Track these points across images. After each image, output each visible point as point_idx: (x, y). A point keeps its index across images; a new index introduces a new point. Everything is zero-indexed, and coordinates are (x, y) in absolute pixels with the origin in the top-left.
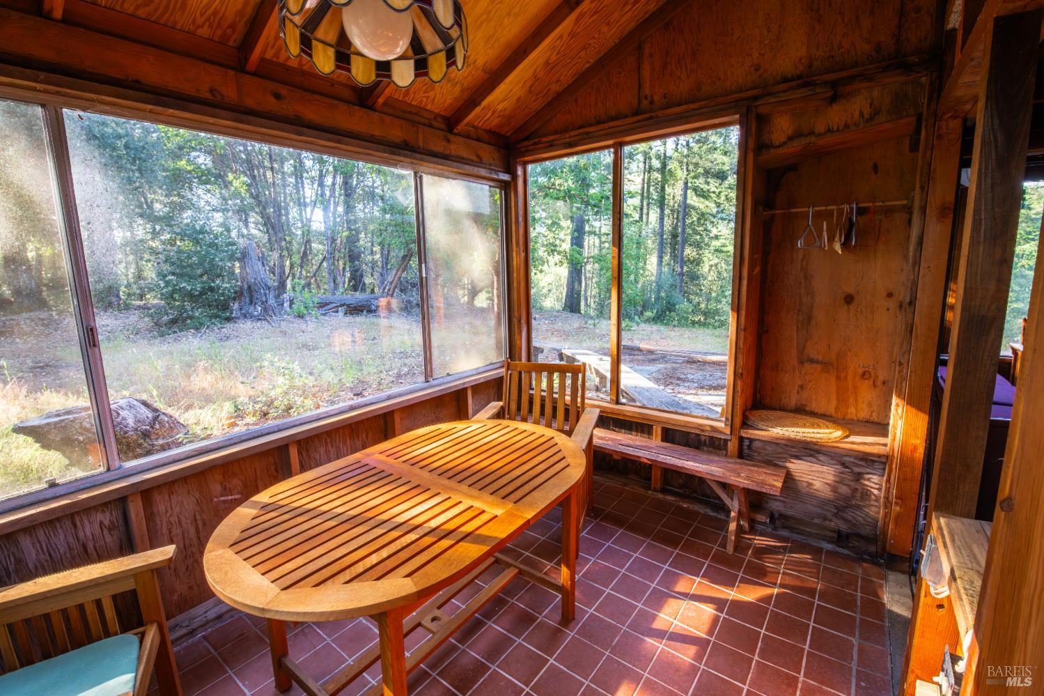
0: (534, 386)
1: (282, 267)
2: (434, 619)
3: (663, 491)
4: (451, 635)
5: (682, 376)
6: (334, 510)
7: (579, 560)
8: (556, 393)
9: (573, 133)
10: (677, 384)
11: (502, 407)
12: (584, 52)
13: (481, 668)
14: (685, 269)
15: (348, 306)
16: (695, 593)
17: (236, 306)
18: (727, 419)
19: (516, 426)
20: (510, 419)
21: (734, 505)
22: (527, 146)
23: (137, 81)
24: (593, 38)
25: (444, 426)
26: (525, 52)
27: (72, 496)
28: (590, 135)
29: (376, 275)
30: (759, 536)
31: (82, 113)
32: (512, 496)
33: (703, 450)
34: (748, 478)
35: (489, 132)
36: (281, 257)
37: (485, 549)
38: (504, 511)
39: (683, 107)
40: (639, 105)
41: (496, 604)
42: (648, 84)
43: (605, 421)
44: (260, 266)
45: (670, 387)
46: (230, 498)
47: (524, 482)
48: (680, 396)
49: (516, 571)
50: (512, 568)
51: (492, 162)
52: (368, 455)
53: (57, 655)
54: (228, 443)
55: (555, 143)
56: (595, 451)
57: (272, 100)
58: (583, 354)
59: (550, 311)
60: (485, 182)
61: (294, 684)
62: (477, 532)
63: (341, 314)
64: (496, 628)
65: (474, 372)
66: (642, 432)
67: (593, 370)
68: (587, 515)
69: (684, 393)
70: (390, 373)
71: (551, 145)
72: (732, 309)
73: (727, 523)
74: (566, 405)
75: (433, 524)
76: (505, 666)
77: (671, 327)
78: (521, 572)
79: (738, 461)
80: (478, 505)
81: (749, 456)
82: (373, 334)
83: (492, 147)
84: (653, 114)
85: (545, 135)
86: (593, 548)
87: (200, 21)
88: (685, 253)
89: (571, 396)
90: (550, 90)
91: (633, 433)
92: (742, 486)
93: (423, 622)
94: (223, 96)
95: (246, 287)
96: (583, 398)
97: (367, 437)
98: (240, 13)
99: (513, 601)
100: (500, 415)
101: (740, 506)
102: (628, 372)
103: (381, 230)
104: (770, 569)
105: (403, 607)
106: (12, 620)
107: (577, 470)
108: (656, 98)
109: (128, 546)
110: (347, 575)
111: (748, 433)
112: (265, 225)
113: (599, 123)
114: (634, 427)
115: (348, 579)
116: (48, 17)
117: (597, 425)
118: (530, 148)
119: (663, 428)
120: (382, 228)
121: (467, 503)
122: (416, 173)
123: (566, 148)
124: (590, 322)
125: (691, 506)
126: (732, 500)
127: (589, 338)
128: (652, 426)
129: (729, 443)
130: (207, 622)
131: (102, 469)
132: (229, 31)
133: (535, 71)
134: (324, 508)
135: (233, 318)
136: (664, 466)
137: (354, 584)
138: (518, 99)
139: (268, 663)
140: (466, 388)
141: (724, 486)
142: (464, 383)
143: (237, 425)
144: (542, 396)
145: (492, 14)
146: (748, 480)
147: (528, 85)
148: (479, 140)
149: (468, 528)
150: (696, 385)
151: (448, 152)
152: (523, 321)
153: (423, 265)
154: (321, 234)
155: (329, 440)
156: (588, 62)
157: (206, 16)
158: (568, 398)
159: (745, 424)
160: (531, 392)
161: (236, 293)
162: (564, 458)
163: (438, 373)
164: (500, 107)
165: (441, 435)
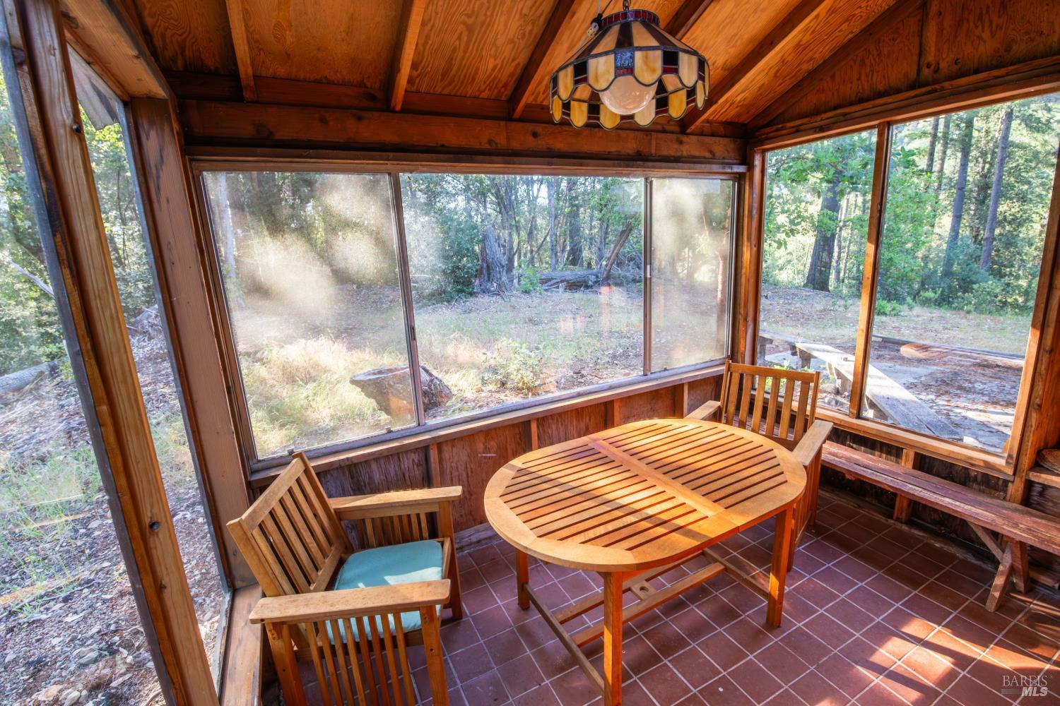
0: (757, 386)
1: (511, 242)
2: (642, 589)
3: (909, 522)
4: (656, 606)
5: (966, 385)
6: (570, 484)
7: (791, 573)
8: (782, 397)
9: (824, 116)
10: (956, 395)
11: (719, 407)
12: (846, 24)
13: (681, 643)
14: (997, 231)
15: (567, 281)
16: (930, 640)
17: (477, 282)
18: (1010, 456)
19: (733, 432)
20: (728, 423)
21: (1006, 560)
22: (767, 134)
23: (443, 146)
24: (860, 7)
25: (660, 422)
26: (772, 43)
27: (400, 440)
28: (848, 116)
29: (594, 249)
30: (1039, 600)
31: (410, 175)
32: (723, 501)
33: (971, 487)
34: (1029, 530)
35: (727, 124)
36: (510, 235)
37: (695, 543)
38: (715, 513)
39: (983, 75)
40: (918, 74)
41: (699, 592)
42: (933, 49)
43: (839, 435)
44: (497, 247)
45: (945, 397)
46: (489, 455)
47: (737, 490)
48: (957, 410)
49: (722, 567)
50: (718, 563)
51: (726, 155)
52: (595, 440)
53: (395, 544)
54: (490, 414)
55: (802, 128)
56: (822, 466)
57: (531, 138)
58: (824, 351)
59: (786, 287)
60: (717, 176)
61: (532, 606)
62: (690, 527)
63: (561, 290)
64: (699, 612)
65: (693, 368)
66: (888, 453)
67: (834, 371)
68: (807, 530)
69: (964, 408)
70: (606, 353)
71: (798, 131)
72: (1034, 326)
73: (993, 576)
74: (792, 411)
75: (650, 511)
76: (705, 646)
77: (962, 313)
78: (726, 569)
79: (1021, 507)
80: (691, 503)
81: (1039, 504)
82: (590, 311)
83: (728, 139)
84: (937, 87)
85: (791, 120)
86: (810, 566)
87: (483, 87)
88: (1001, 209)
89: (800, 402)
90: (800, 70)
91: (877, 453)
92: (1018, 539)
93: (633, 588)
94: (497, 144)
95: (485, 265)
96: (814, 406)
97: (590, 420)
98: (511, 75)
99: (717, 593)
100: (716, 416)
101: (1013, 560)
102: (880, 378)
103: (601, 205)
104: (1044, 640)
105: (623, 573)
106: (374, 516)
107: (795, 487)
108: (942, 65)
109: (427, 482)
110: (582, 537)
111: (1040, 477)
112: (499, 204)
113: (862, 100)
114: (878, 446)
115: (583, 540)
116: (393, 111)
117: (829, 438)
118: (772, 134)
119: (916, 454)
120: (602, 202)
121: (680, 499)
122: (646, 179)
123: (816, 132)
124: (841, 302)
125: (946, 548)
126: (1003, 552)
127: (836, 324)
128: (902, 449)
129: (1010, 484)
130: (471, 544)
131: (415, 424)
132: (503, 89)
133: (783, 56)
134: (562, 480)
135: (475, 293)
136: (911, 498)
137: (587, 545)
138: (760, 87)
139: (514, 584)
140: (683, 384)
141: (996, 536)
142: (681, 379)
143: (482, 391)
144: (765, 399)
145: (736, 16)
146: (1027, 533)
147: (773, 71)
148: (713, 135)
149: (680, 522)
150: (986, 398)
151: (679, 154)
152: (750, 319)
153: (648, 267)
154: (544, 209)
155: (559, 420)
156: (852, 32)
157: (488, 83)
158: (795, 405)
159: (1038, 465)
160: (753, 392)
161: (477, 271)
162: (782, 473)
163: (656, 365)
164: (739, 99)
165: (656, 430)
